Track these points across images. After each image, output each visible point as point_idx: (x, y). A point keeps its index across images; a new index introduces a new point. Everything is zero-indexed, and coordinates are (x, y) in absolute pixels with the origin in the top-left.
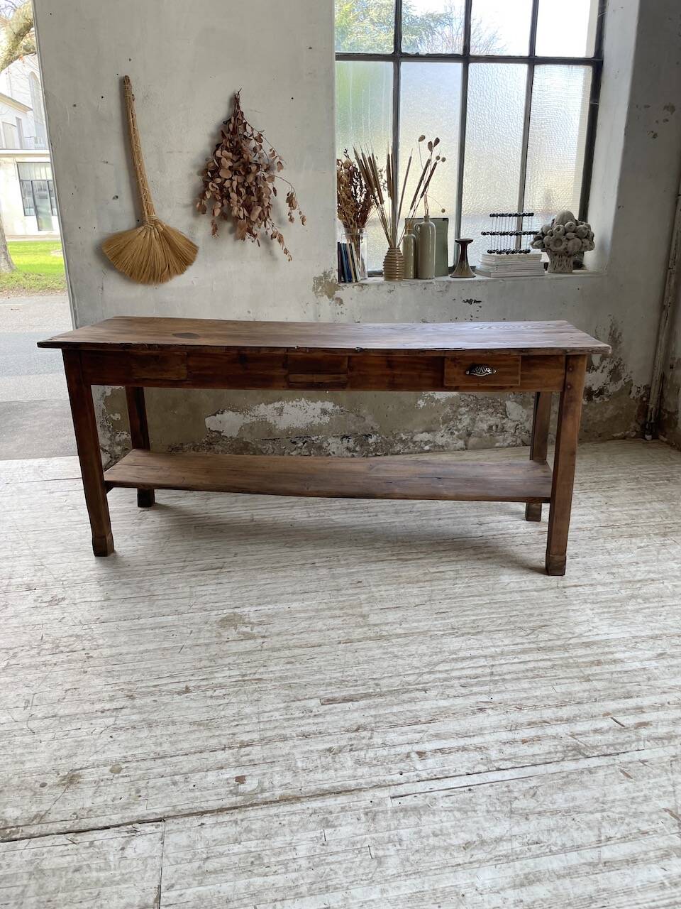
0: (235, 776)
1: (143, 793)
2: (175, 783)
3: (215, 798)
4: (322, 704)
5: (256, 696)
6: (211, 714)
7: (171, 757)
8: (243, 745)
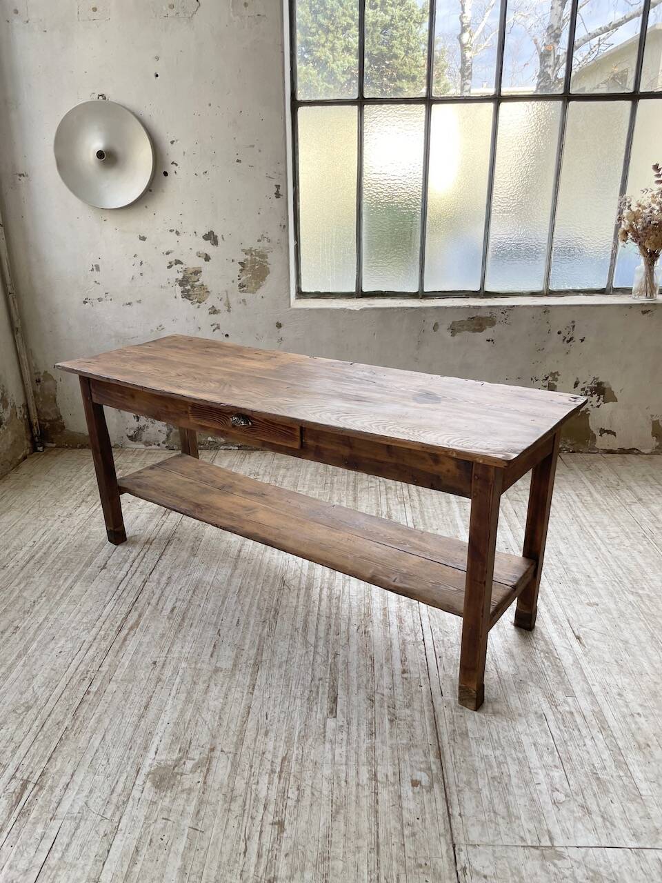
0: (411, 787)
1: (422, 861)
2: (413, 834)
3: (434, 804)
4: (335, 717)
5: (309, 765)
6: (325, 801)
7: (378, 837)
8: (374, 777)
